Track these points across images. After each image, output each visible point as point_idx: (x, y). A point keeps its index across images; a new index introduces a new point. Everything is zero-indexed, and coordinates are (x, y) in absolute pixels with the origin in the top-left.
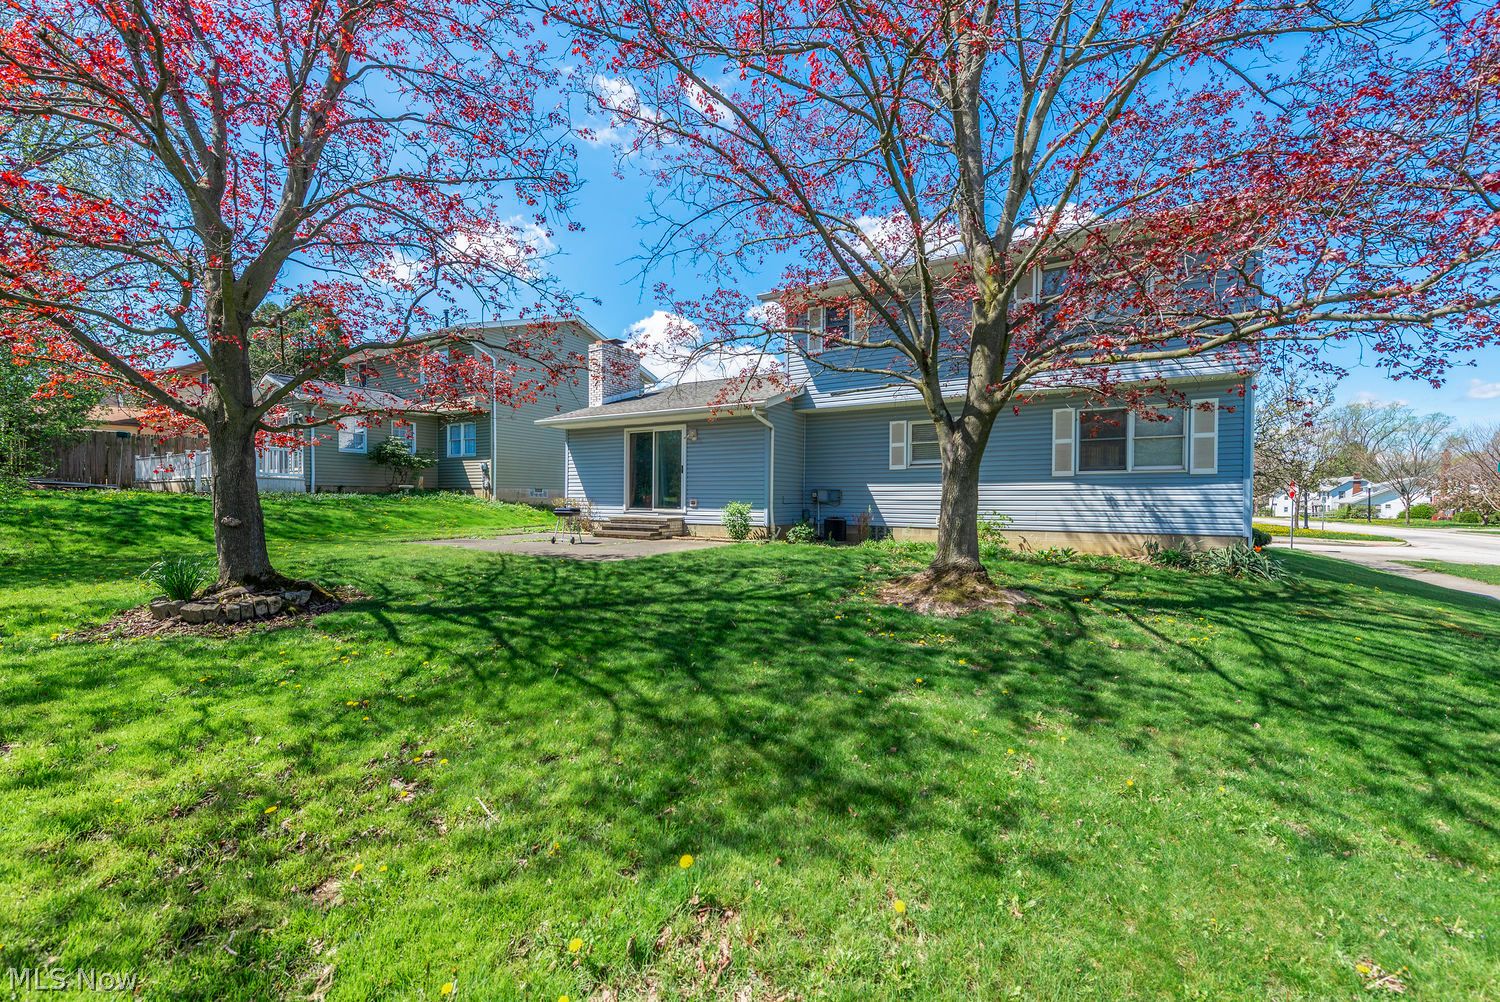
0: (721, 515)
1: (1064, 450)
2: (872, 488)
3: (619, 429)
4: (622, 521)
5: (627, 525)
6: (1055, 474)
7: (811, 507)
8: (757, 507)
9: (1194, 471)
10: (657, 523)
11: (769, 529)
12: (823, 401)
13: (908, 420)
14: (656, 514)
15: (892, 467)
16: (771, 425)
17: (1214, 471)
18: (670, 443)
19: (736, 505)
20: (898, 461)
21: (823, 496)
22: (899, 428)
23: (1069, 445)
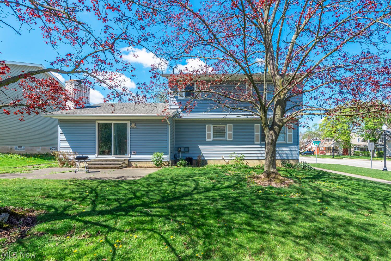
0: (151, 158)
1: (258, 136)
2: (200, 147)
3: (93, 121)
4: (95, 161)
5: (104, 163)
6: (255, 143)
7: (177, 154)
8: (165, 154)
9: (288, 143)
10: (120, 161)
11: (169, 162)
12: (185, 116)
13: (212, 124)
14: (113, 157)
15: (207, 140)
16: (169, 123)
17: (292, 143)
18: (122, 129)
19: (158, 153)
20: (209, 138)
21: (182, 150)
22: (209, 127)
23: (259, 135)
